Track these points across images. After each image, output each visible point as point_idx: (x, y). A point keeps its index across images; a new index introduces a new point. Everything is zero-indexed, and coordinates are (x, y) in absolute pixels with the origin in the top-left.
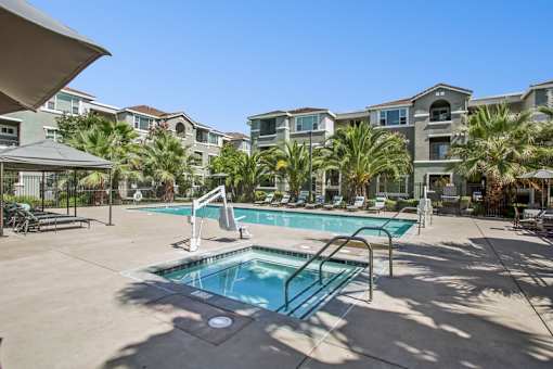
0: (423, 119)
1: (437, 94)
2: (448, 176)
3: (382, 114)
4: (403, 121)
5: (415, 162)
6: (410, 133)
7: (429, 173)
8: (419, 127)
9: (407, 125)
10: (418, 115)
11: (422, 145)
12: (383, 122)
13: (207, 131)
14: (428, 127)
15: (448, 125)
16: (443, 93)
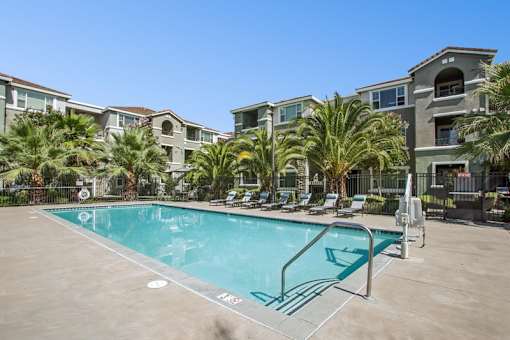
0: (426, 95)
1: (444, 61)
2: (463, 166)
3: (375, 95)
4: (401, 101)
5: (416, 149)
6: (409, 115)
7: (435, 163)
8: (421, 105)
9: (406, 106)
10: (419, 90)
11: (425, 127)
12: (376, 105)
13: (198, 129)
14: (433, 105)
15: (462, 98)
16: (452, 60)
